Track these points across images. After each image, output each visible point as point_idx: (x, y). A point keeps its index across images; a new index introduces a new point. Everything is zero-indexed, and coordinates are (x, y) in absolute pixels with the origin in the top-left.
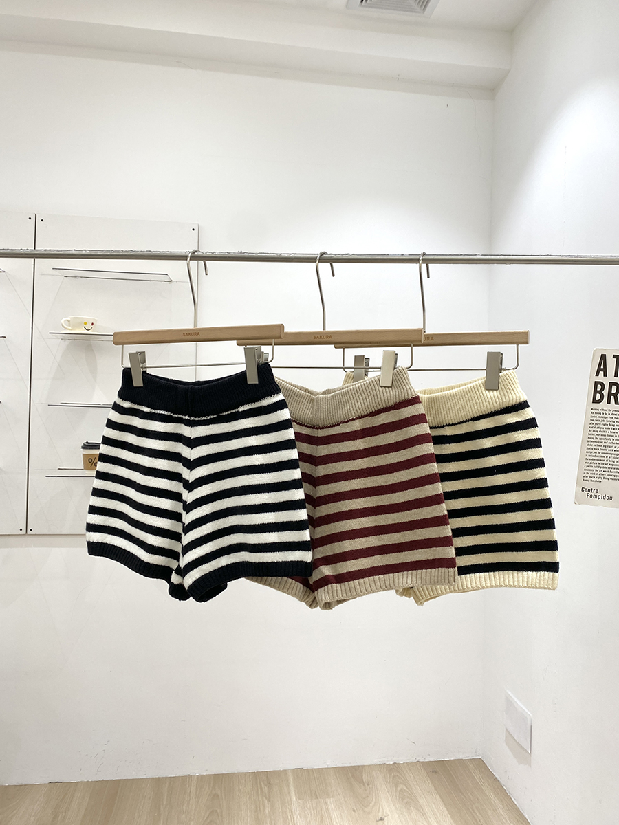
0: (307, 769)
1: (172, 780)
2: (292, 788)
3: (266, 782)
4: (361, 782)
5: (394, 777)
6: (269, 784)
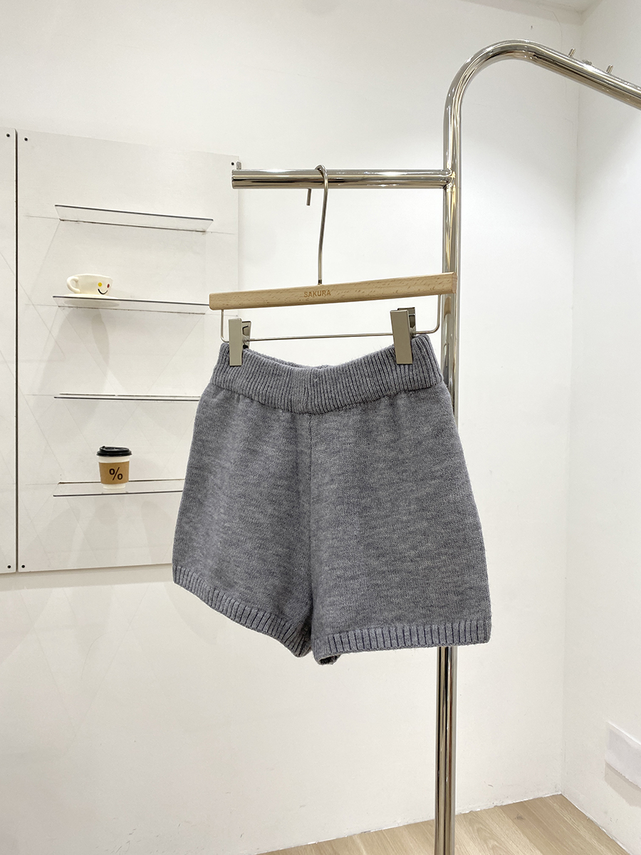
0: (376, 832)
5: (477, 830)
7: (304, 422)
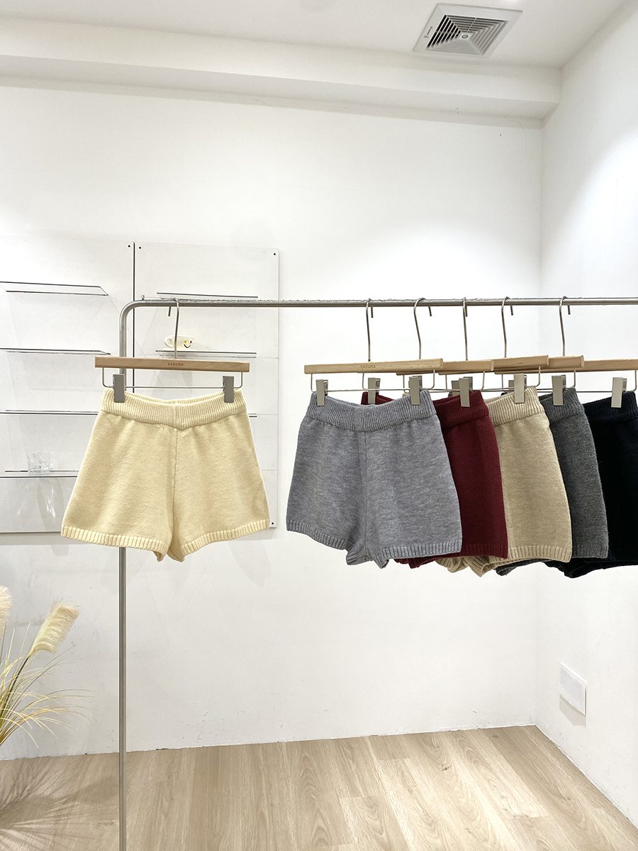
0: (382, 737)
1: (265, 747)
2: (371, 750)
3: (348, 747)
4: (432, 745)
5: (460, 741)
6: (351, 748)
7: (362, 437)
